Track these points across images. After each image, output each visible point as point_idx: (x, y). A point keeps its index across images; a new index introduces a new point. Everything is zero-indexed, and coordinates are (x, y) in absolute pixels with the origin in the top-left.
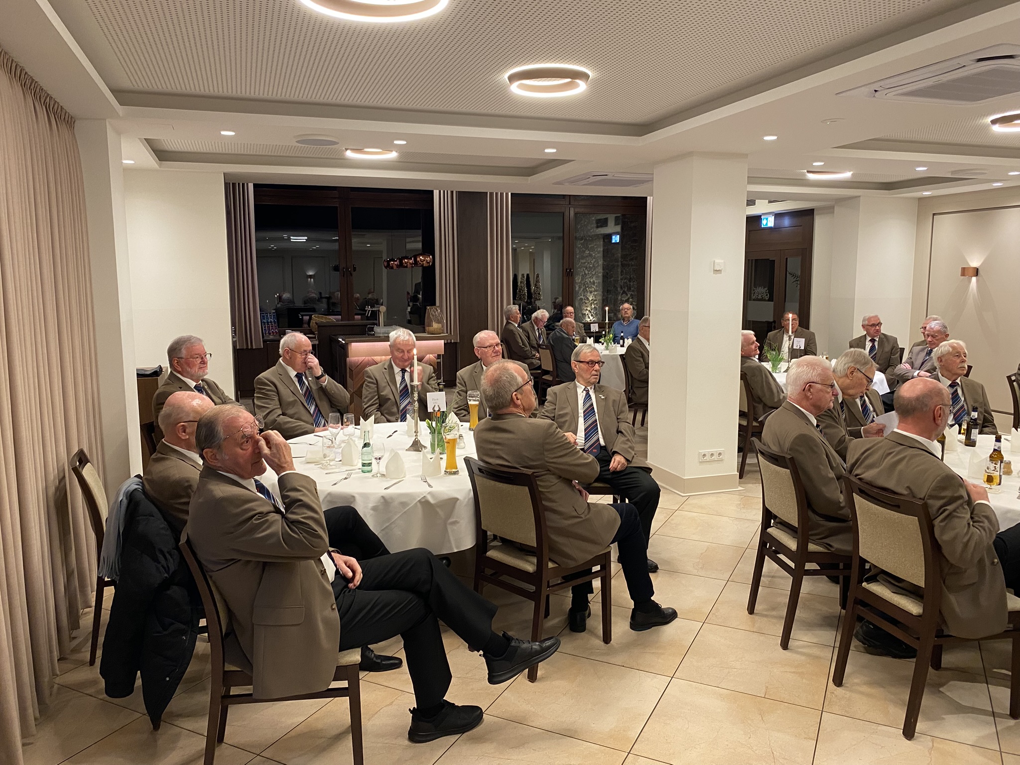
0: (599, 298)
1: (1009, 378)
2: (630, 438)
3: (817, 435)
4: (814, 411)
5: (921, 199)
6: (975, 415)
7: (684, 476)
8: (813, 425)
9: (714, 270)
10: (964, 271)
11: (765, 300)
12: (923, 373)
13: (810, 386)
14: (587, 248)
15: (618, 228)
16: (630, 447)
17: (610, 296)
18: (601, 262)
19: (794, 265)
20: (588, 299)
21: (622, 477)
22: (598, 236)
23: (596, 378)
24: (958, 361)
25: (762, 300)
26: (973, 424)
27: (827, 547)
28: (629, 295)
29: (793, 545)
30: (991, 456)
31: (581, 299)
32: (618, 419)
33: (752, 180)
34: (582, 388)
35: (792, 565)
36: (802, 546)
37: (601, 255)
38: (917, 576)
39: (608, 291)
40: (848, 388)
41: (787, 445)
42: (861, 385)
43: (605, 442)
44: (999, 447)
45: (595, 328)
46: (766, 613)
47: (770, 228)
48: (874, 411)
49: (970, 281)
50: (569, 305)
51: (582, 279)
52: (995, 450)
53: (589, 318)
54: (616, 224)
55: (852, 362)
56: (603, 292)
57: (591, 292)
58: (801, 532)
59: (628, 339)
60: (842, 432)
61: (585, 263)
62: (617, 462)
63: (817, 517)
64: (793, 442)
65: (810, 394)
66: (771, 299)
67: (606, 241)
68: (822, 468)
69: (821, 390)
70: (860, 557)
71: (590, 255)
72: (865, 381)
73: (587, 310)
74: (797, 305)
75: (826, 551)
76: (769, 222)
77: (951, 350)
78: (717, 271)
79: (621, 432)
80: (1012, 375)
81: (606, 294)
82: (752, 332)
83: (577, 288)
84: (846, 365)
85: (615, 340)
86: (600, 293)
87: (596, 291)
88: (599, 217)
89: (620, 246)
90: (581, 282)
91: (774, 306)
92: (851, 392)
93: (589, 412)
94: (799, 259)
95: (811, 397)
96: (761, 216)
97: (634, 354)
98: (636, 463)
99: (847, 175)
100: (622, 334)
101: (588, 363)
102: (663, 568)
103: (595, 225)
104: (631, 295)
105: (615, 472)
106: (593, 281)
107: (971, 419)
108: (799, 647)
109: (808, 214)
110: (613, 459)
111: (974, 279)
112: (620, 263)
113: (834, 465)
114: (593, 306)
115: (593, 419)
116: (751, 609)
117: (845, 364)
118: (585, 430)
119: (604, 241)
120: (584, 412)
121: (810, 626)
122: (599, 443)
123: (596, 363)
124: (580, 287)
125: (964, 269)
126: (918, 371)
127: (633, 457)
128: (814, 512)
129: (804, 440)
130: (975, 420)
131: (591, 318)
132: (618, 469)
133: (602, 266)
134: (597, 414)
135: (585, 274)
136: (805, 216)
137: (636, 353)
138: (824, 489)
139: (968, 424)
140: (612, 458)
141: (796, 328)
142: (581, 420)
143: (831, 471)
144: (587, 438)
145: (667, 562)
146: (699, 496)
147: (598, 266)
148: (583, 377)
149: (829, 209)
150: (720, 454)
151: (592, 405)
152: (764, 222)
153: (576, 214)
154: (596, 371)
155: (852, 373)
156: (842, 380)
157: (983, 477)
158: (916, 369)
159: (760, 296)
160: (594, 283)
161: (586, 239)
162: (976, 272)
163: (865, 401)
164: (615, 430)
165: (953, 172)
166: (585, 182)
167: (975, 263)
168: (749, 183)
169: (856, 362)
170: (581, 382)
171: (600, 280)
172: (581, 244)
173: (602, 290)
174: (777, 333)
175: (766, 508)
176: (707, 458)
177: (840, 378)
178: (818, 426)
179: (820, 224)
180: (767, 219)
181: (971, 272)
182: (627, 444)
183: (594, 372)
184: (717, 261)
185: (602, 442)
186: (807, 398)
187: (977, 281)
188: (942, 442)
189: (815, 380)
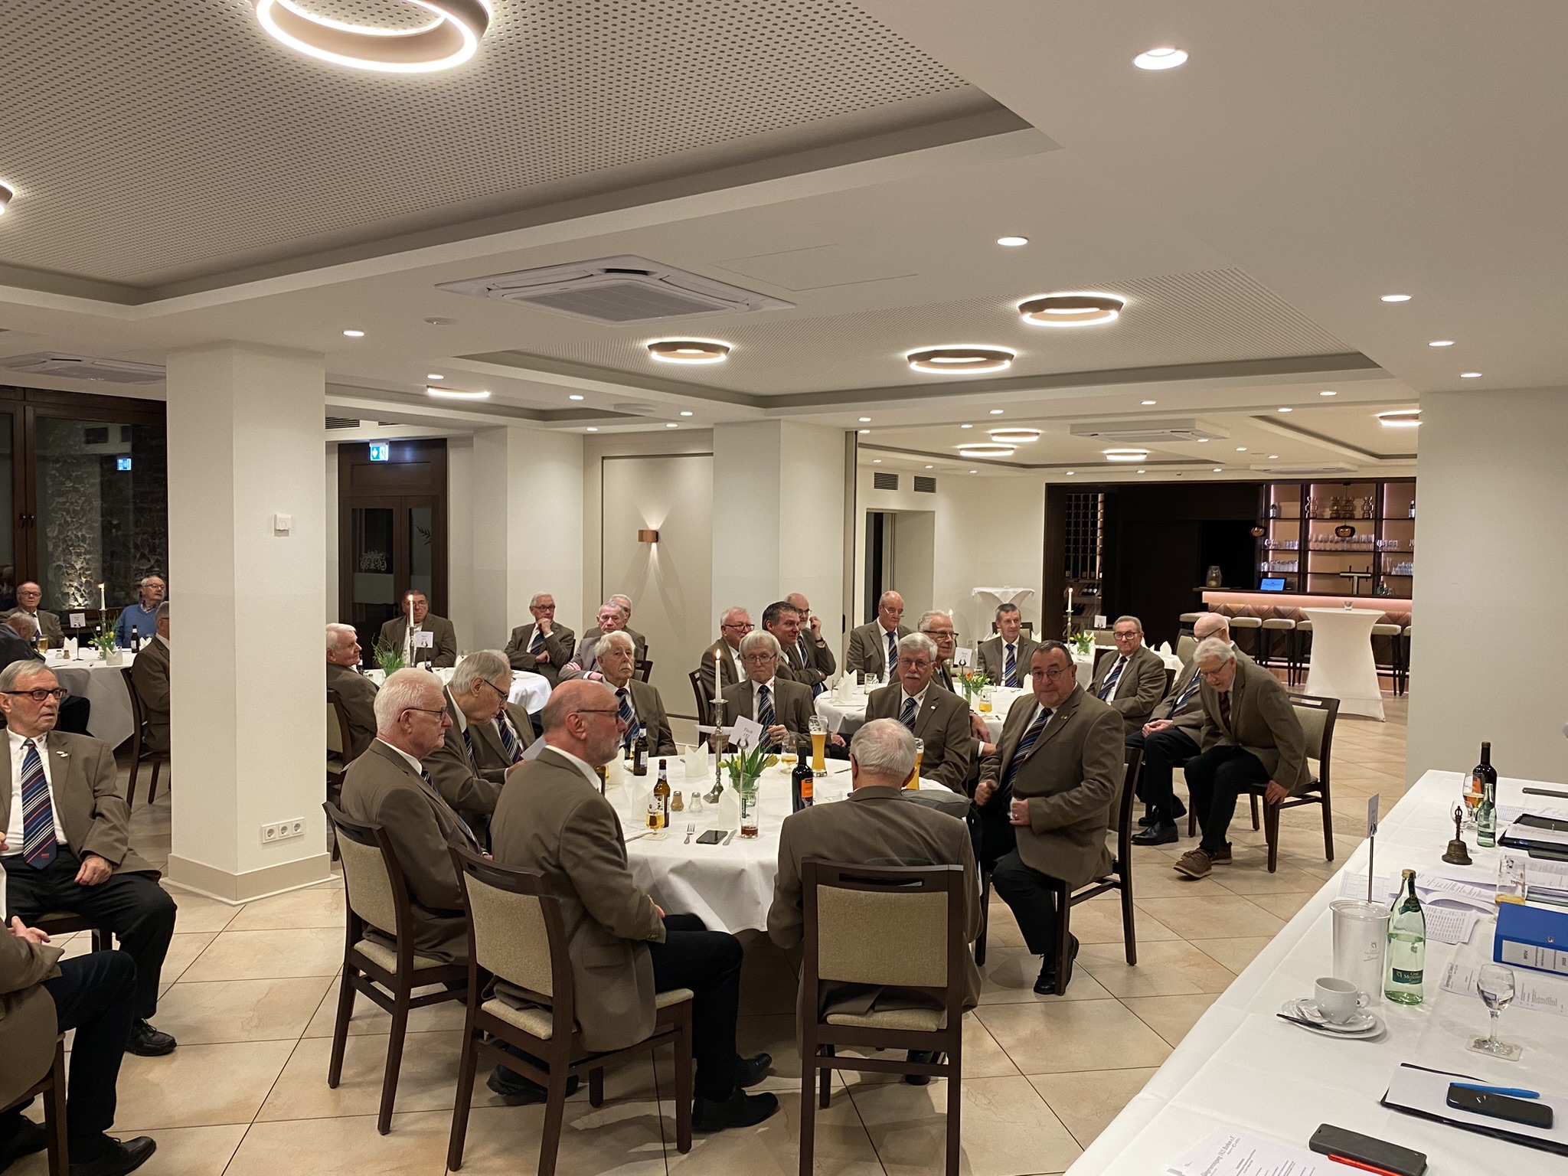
0: (96, 565)
1: (692, 675)
2: (118, 823)
3: (421, 788)
4: (415, 751)
5: (587, 437)
6: (643, 732)
7: (237, 871)
8: (416, 773)
9: (276, 530)
10: (642, 535)
11: (380, 572)
12: (595, 674)
13: (408, 713)
14: (69, 478)
15: (127, 447)
16: (118, 840)
17: (116, 562)
18: (97, 503)
19: (422, 518)
20: (73, 567)
21: (102, 896)
22: (90, 458)
23: (50, 720)
24: (620, 660)
25: (377, 571)
26: (643, 745)
27: (441, 958)
28: (153, 562)
29: (389, 962)
30: (656, 790)
31: (59, 567)
32: (95, 791)
33: (332, 388)
34: (20, 740)
35: (392, 995)
36: (405, 962)
37: (97, 490)
38: (542, 983)
39: (112, 554)
40: (475, 708)
41: (375, 809)
42: (492, 703)
43: (67, 837)
44: (664, 776)
45: (78, 621)
46: (359, 1080)
47: (383, 462)
48: (520, 737)
49: (650, 548)
50: (28, 580)
51: (60, 532)
52: (660, 780)
53: (76, 600)
54: (124, 439)
55: (476, 671)
56: (103, 555)
57: (79, 555)
58: (403, 943)
59: (146, 638)
60: (468, 772)
61: (65, 503)
62: (90, 870)
63: (425, 913)
64: (383, 805)
65: (407, 725)
66: (389, 570)
67: (105, 466)
68: (428, 836)
69: (424, 720)
70: (478, 965)
71: (76, 490)
72: (497, 697)
73: (72, 586)
74: (428, 579)
75: (442, 964)
76: (381, 453)
77: (610, 646)
78: (279, 532)
79: (101, 815)
80: (696, 672)
81: (108, 558)
82: (353, 628)
83: (50, 548)
84: (469, 677)
85: (123, 641)
86: (98, 556)
87: (89, 553)
88: (91, 425)
89: (130, 476)
90: (57, 537)
91: (395, 579)
92: (479, 714)
93: (34, 784)
94: (429, 510)
95: (410, 730)
96: (368, 443)
97: (150, 668)
98: (128, 866)
99: (483, 395)
100: (135, 631)
101: (31, 693)
102: (187, 1041)
103: (83, 439)
104: (157, 561)
105: (86, 887)
106: (83, 535)
107: (640, 738)
108: (407, 1124)
109: (437, 446)
110: (83, 865)
111: (654, 545)
112: (131, 506)
113: (449, 831)
114: (84, 580)
115: (43, 797)
116: (334, 1081)
117: (467, 675)
118: (25, 820)
119: (102, 467)
120: (23, 786)
121: (424, 1084)
122: (55, 841)
123: (49, 692)
124: (56, 546)
125: (641, 532)
126: (589, 672)
127: (125, 856)
128: (422, 907)
129: (401, 800)
130: (644, 738)
131: (81, 600)
132: (92, 884)
133: (99, 510)
134: (50, 788)
135: (66, 522)
136: (434, 449)
137: (153, 666)
138: (432, 870)
139: (636, 745)
140: (81, 864)
141: (424, 614)
142: (17, 803)
143: (443, 840)
144: (29, 832)
145: (192, 1030)
146: (263, 901)
147: (91, 509)
148: (21, 721)
149: (466, 441)
150: (297, 826)
151: (41, 770)
152: (374, 453)
153: (39, 419)
154: (49, 706)
155: (477, 687)
156: (465, 698)
157: (645, 819)
158: (586, 670)
159: (373, 565)
160: (84, 539)
161: (66, 462)
162: (656, 536)
163: (505, 724)
164: (88, 812)
165: (616, 406)
166: (39, 367)
167: (654, 525)
168: (328, 392)
169: (482, 669)
170: (18, 730)
171: (98, 534)
172: (57, 470)
173: (101, 552)
174: (395, 623)
175: (352, 911)
176: (276, 836)
177: (461, 695)
178: (424, 773)
179: (457, 463)
180: (378, 449)
181: (650, 536)
182: (111, 835)
183: (45, 710)
184: (279, 515)
185: (61, 837)
186: (404, 732)
187: (658, 548)
188: (602, 777)
189: (415, 705)
